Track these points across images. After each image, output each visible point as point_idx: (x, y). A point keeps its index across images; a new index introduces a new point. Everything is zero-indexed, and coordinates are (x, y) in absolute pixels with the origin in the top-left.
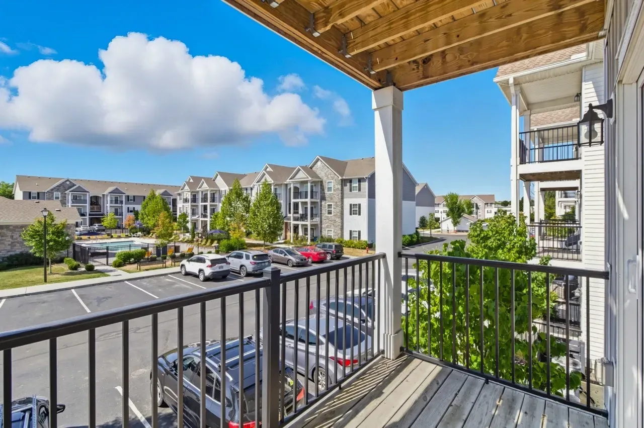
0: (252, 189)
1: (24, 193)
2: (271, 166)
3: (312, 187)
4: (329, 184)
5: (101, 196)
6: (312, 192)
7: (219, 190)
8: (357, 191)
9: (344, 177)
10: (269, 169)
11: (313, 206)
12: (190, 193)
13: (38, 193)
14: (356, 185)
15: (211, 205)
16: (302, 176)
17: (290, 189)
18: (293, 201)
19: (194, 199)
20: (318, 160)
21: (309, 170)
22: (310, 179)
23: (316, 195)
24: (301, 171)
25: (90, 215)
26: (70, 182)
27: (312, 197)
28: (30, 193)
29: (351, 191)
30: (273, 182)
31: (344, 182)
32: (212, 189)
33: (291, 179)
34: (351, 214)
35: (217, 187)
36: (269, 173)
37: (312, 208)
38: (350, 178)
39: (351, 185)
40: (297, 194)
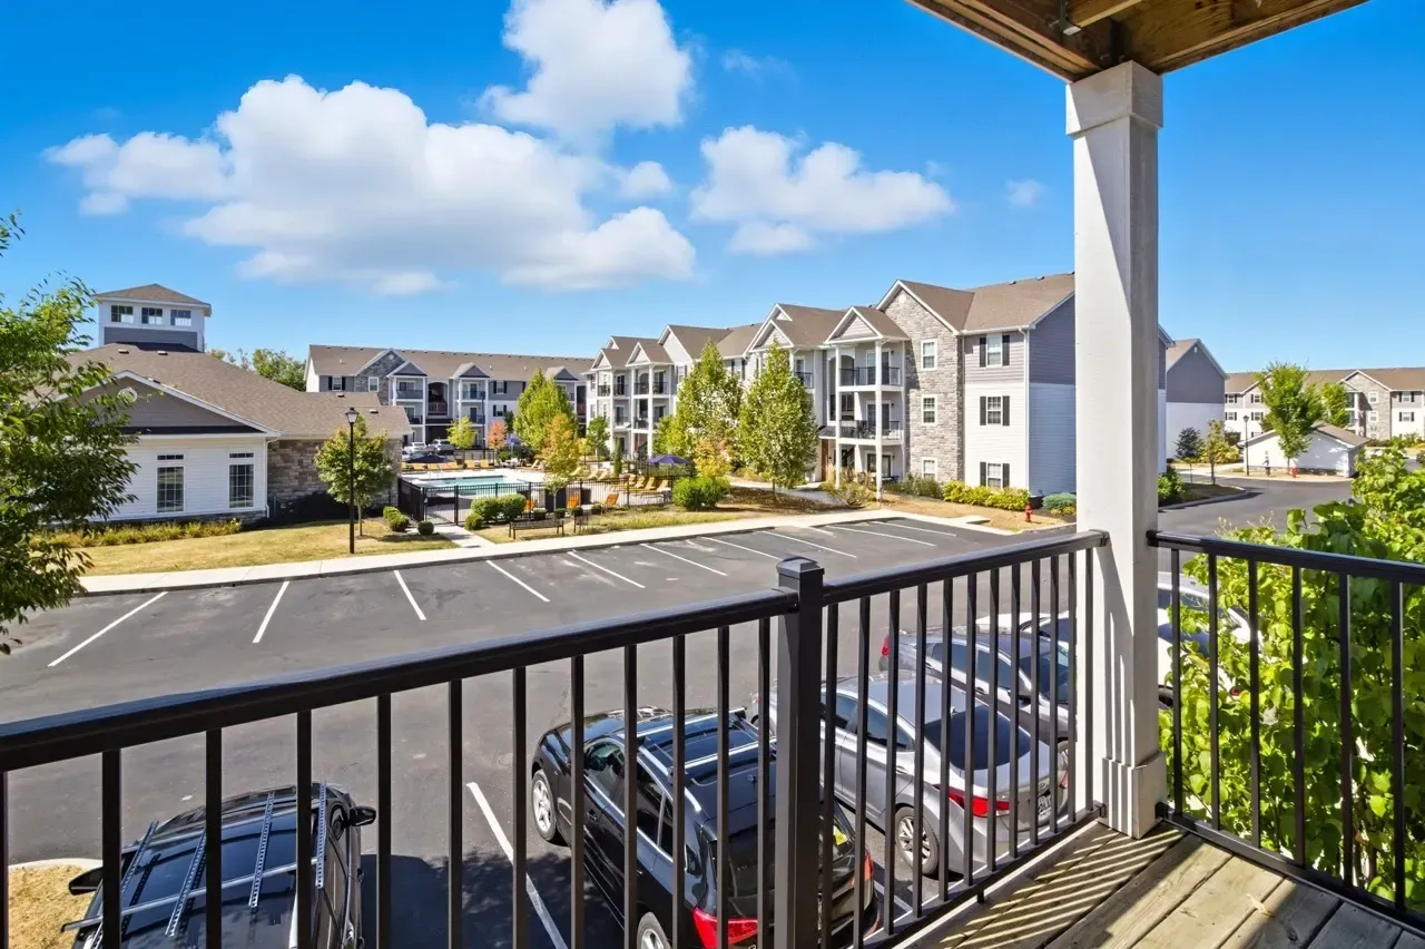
0: (744, 363)
1: (321, 378)
2: (786, 307)
3: (885, 355)
4: (927, 347)
5: (447, 383)
6: (885, 367)
7: (673, 366)
8: (1001, 365)
9: (965, 332)
10: (784, 316)
11: (889, 403)
12: (611, 375)
13: (344, 379)
14: (995, 348)
15: (655, 400)
16: (861, 330)
17: (833, 361)
18: (840, 389)
19: (621, 388)
20: (899, 290)
21: (878, 315)
22: (880, 336)
23: (895, 376)
24: (857, 320)
25: (428, 421)
26: (396, 356)
27: (885, 381)
28: (330, 378)
29: (982, 364)
30: (792, 346)
31: (964, 344)
32: (657, 363)
33: (834, 337)
34: (983, 422)
35: (669, 360)
36: (782, 324)
37: (885, 408)
38: (979, 331)
39: (983, 351)
40: (851, 373)
